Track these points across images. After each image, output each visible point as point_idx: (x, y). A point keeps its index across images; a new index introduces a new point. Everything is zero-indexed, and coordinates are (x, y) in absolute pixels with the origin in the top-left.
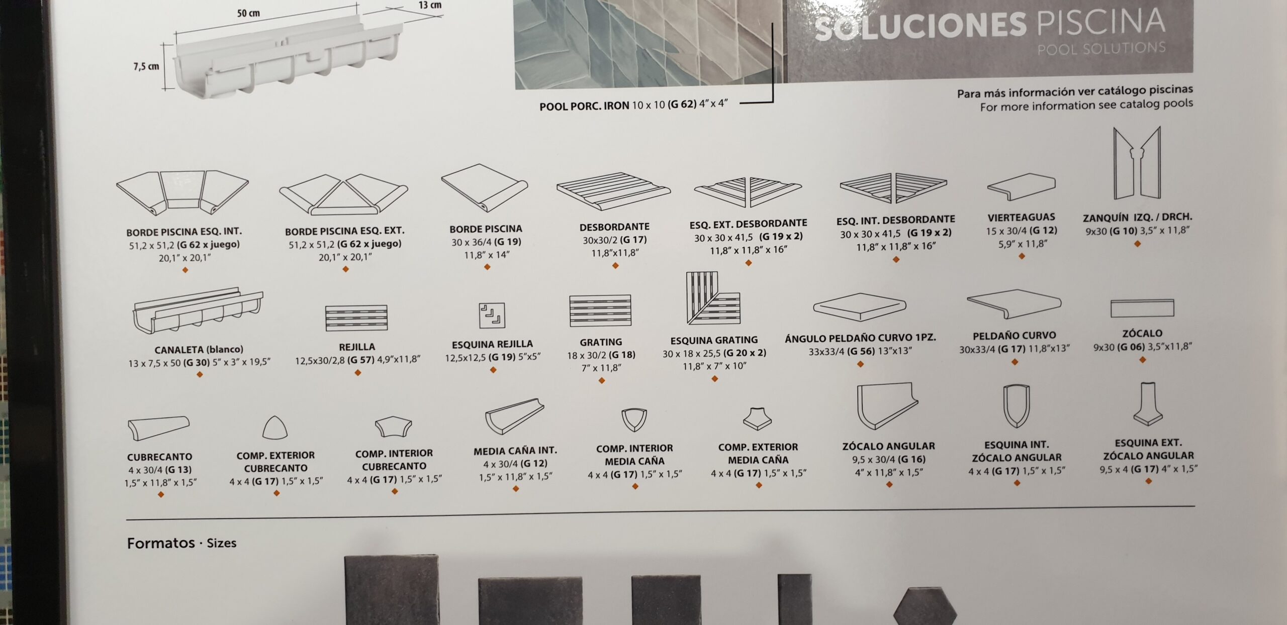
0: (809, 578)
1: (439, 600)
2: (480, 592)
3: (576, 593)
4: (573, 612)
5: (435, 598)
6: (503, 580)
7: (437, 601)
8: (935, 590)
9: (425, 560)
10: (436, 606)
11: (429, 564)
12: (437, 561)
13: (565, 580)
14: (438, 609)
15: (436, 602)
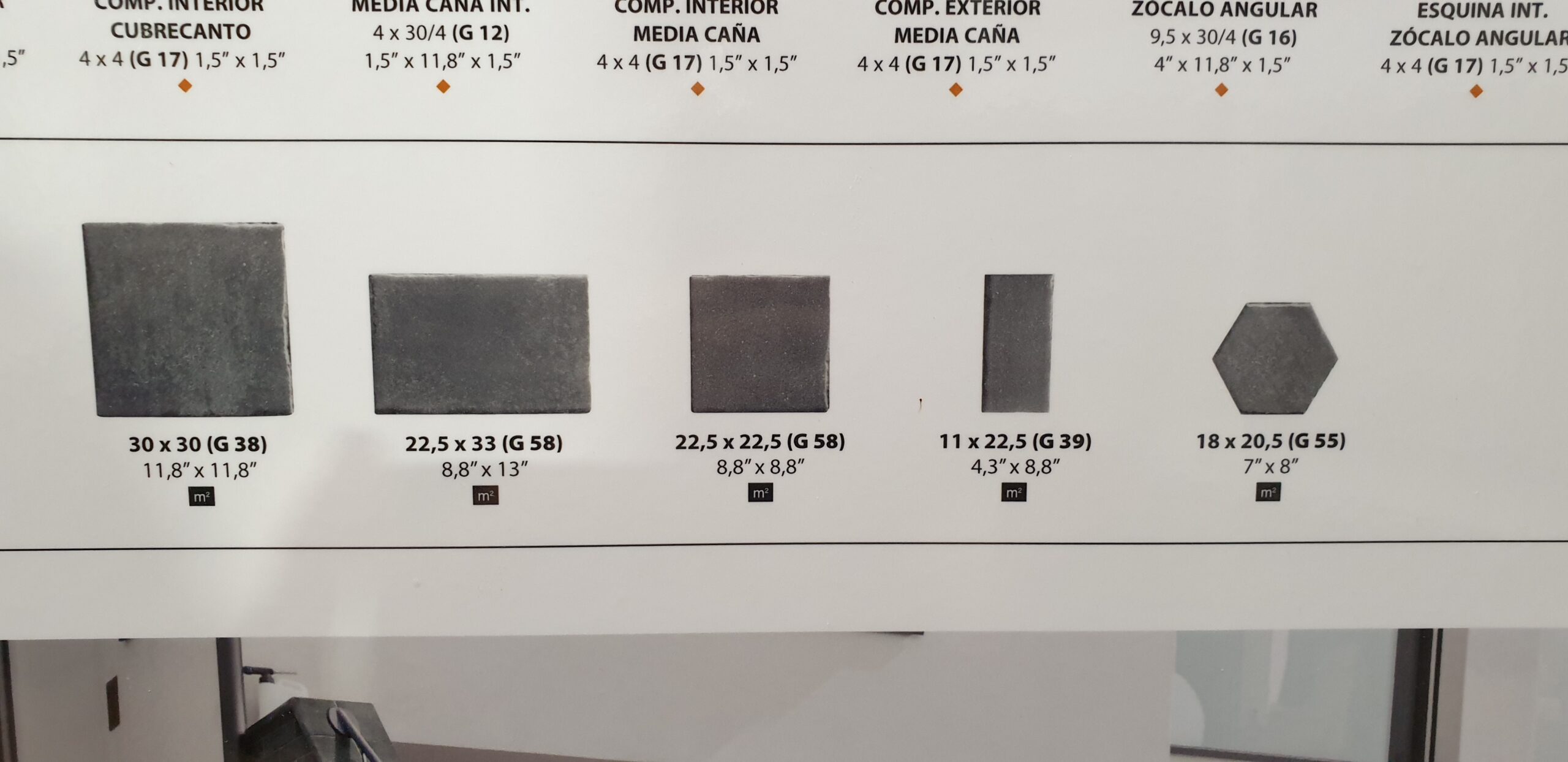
0: (1048, 283)
1: (287, 318)
2: (372, 302)
3: (575, 309)
4: (570, 347)
5: (281, 315)
6: (423, 278)
7: (285, 320)
8: (1299, 308)
9: (257, 234)
10: (282, 330)
11: (266, 243)
12: (280, 237)
13: (552, 281)
14: (286, 337)
15: (282, 322)
